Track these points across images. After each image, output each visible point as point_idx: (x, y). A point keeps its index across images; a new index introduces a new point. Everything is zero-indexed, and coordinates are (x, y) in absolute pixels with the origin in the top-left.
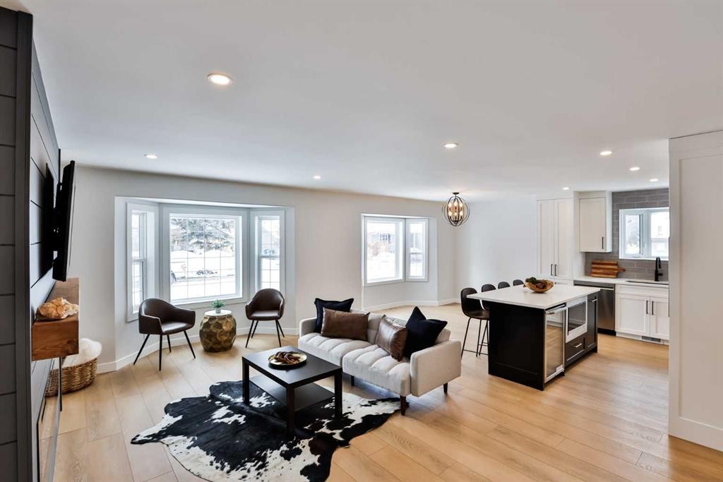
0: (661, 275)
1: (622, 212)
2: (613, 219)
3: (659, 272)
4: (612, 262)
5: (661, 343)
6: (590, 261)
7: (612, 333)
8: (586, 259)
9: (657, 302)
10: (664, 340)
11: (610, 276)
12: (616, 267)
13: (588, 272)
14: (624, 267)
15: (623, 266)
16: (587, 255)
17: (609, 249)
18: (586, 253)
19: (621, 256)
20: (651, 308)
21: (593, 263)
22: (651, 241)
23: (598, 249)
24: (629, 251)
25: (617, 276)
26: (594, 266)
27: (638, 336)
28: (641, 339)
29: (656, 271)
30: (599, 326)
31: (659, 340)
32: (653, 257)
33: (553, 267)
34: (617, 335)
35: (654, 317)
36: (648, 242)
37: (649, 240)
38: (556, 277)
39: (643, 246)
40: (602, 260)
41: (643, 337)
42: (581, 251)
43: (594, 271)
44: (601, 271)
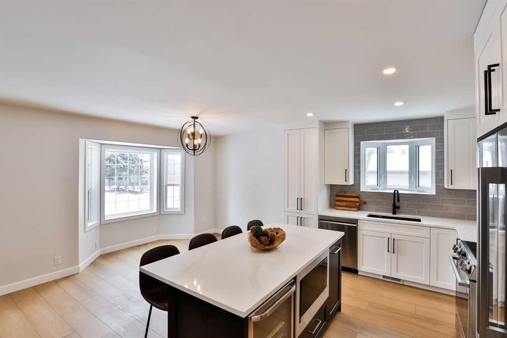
0: (399, 208)
1: (362, 143)
2: (355, 152)
3: (397, 205)
4: (354, 195)
5: (401, 283)
6: (335, 192)
7: (354, 271)
8: (331, 191)
9: (398, 240)
10: (403, 280)
11: (352, 209)
12: (357, 200)
13: (333, 205)
14: (366, 200)
15: (364, 199)
16: (332, 187)
17: (351, 182)
18: (331, 185)
19: (362, 189)
20: (393, 246)
21: (337, 196)
22: (387, 173)
23: (341, 182)
24: (369, 183)
25: (359, 208)
26: (338, 198)
27: (380, 275)
28: (381, 278)
29: (394, 204)
30: (343, 264)
31: (399, 280)
32: (391, 189)
33: (299, 200)
34: (359, 273)
35: (395, 255)
36: (384, 173)
37: (385, 172)
38: (301, 211)
39: (381, 178)
40: (345, 192)
41: (384, 277)
42: (326, 183)
43: (338, 203)
44: (344, 204)
